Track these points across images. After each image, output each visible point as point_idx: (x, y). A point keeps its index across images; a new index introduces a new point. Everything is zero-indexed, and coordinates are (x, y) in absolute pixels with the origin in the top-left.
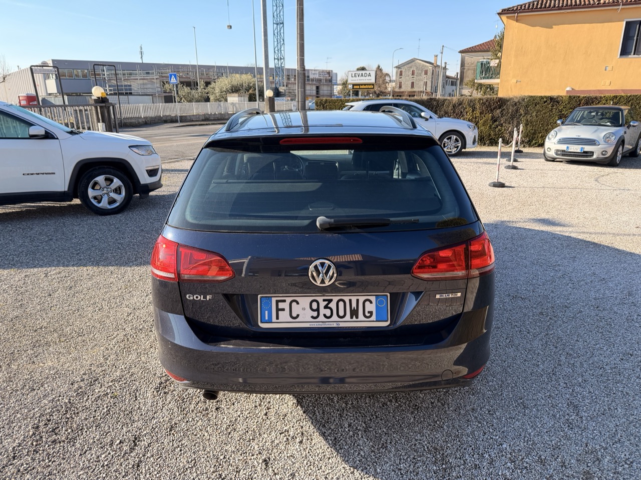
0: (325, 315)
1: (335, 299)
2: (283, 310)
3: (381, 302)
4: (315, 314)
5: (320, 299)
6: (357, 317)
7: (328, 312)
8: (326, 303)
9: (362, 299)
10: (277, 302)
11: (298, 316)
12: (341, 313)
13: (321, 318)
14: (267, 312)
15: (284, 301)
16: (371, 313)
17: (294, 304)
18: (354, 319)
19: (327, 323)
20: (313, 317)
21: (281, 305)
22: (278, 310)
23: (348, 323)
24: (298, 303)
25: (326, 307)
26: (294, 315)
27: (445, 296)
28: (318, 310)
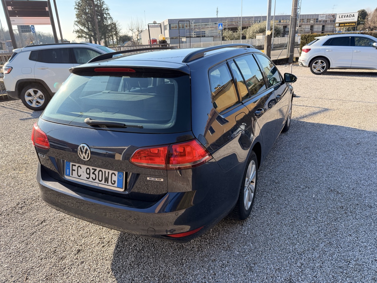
1: (98, 169)
2: (74, 170)
3: (119, 176)
4: (88, 176)
5: (91, 168)
6: (108, 183)
7: (94, 176)
8: (94, 170)
9: (111, 172)
10: (73, 165)
11: (81, 175)
12: (100, 179)
13: (91, 179)
14: (68, 170)
15: (75, 165)
16: (115, 181)
17: (79, 168)
18: (106, 183)
19: (93, 183)
20: (87, 178)
21: (74, 168)
22: (73, 170)
23: (103, 185)
24: (81, 168)
25: (93, 173)
26: (79, 175)
27: (152, 179)
28: (89, 174)
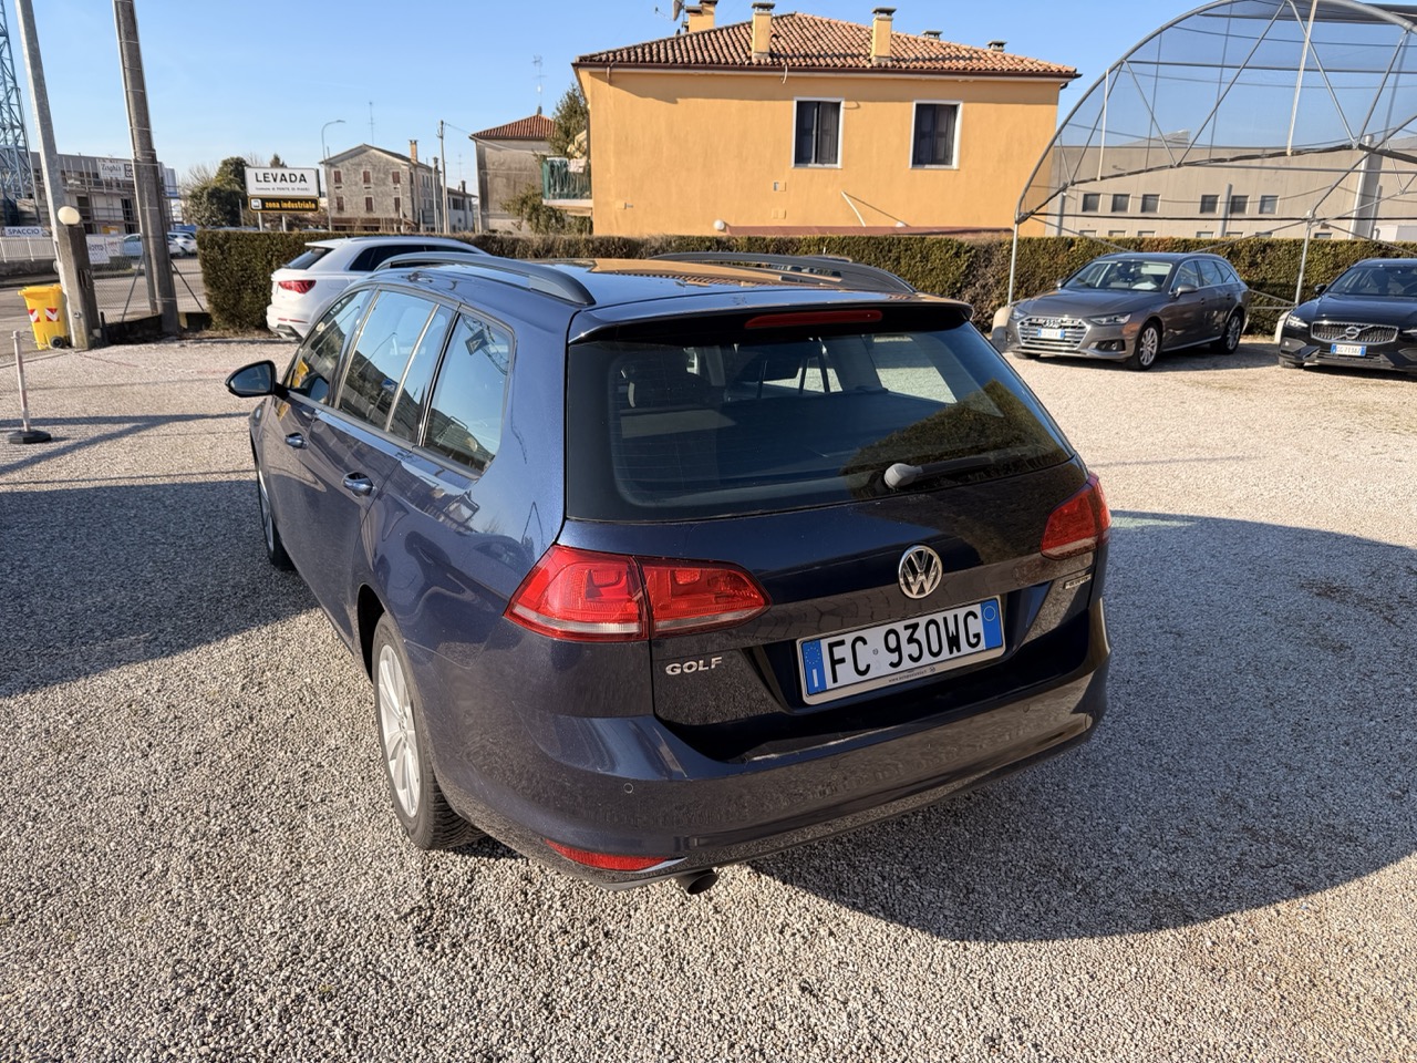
0: (910, 656)
1: (922, 621)
2: (842, 661)
3: (987, 614)
4: (895, 657)
5: (899, 626)
6: (959, 650)
7: (913, 649)
8: (910, 631)
9: (961, 613)
10: (831, 646)
11: (868, 666)
12: (935, 648)
13: (907, 664)
14: (815, 671)
15: (842, 643)
16: (977, 636)
17: (859, 644)
18: (955, 653)
19: (916, 672)
20: (893, 665)
21: (839, 652)
22: (834, 662)
23: (948, 661)
24: (865, 642)
25: (911, 640)
26: (862, 667)
27: (1075, 583)
28: (898, 649)
